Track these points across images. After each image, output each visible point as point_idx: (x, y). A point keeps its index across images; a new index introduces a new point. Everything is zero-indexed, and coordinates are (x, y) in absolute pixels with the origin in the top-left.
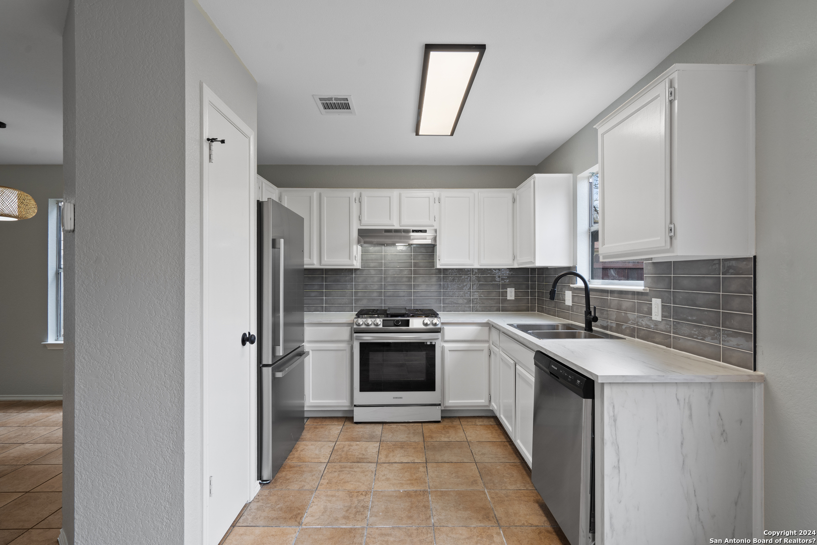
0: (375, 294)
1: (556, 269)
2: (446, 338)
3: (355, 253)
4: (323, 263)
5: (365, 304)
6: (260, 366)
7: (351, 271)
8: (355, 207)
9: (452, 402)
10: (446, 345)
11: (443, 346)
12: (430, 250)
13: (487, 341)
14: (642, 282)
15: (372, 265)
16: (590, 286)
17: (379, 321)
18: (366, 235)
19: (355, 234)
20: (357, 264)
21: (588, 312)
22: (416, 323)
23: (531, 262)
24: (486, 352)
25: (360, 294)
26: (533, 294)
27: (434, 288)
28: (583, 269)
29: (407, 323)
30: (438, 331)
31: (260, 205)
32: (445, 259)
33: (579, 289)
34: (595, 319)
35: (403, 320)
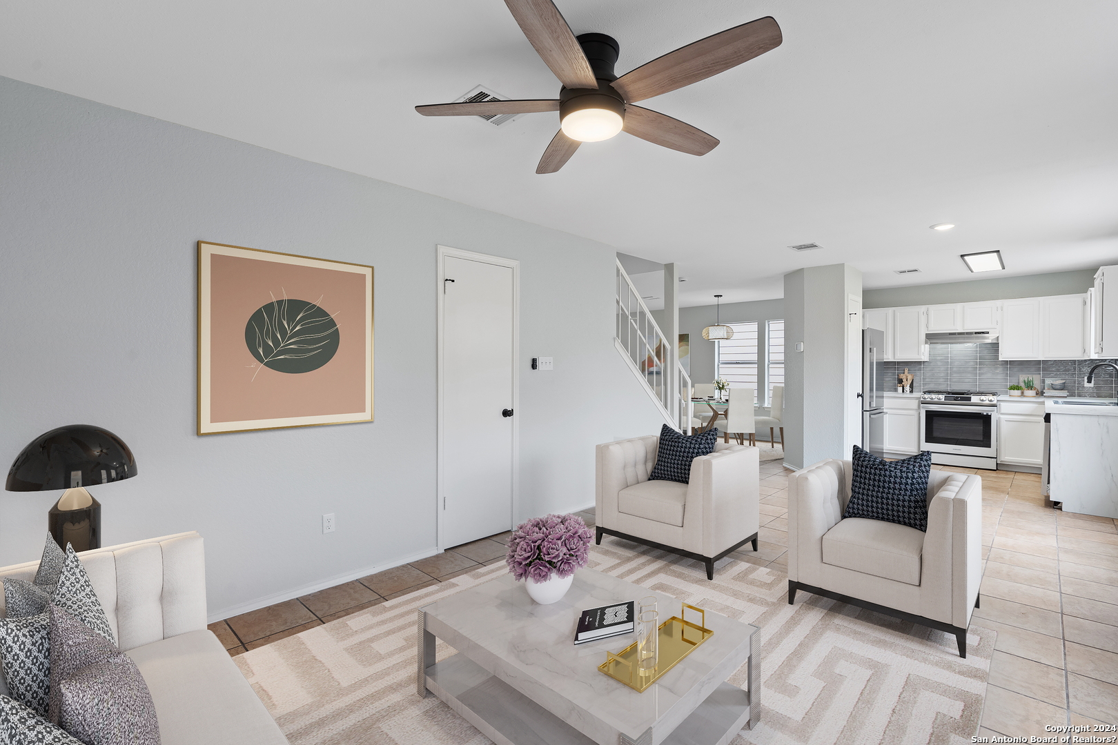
0: (942, 380)
2: (1001, 412)
3: (923, 351)
4: (896, 358)
5: (931, 387)
6: (863, 411)
7: (920, 363)
8: (923, 319)
9: (1006, 458)
11: (999, 418)
12: (995, 346)
13: (1042, 416)
15: (939, 358)
17: (942, 397)
18: (931, 338)
19: (923, 337)
20: (925, 358)
22: (975, 399)
25: (927, 380)
27: (1000, 377)
29: (969, 399)
30: (994, 406)
31: (863, 331)
32: (1005, 354)
35: (963, 397)
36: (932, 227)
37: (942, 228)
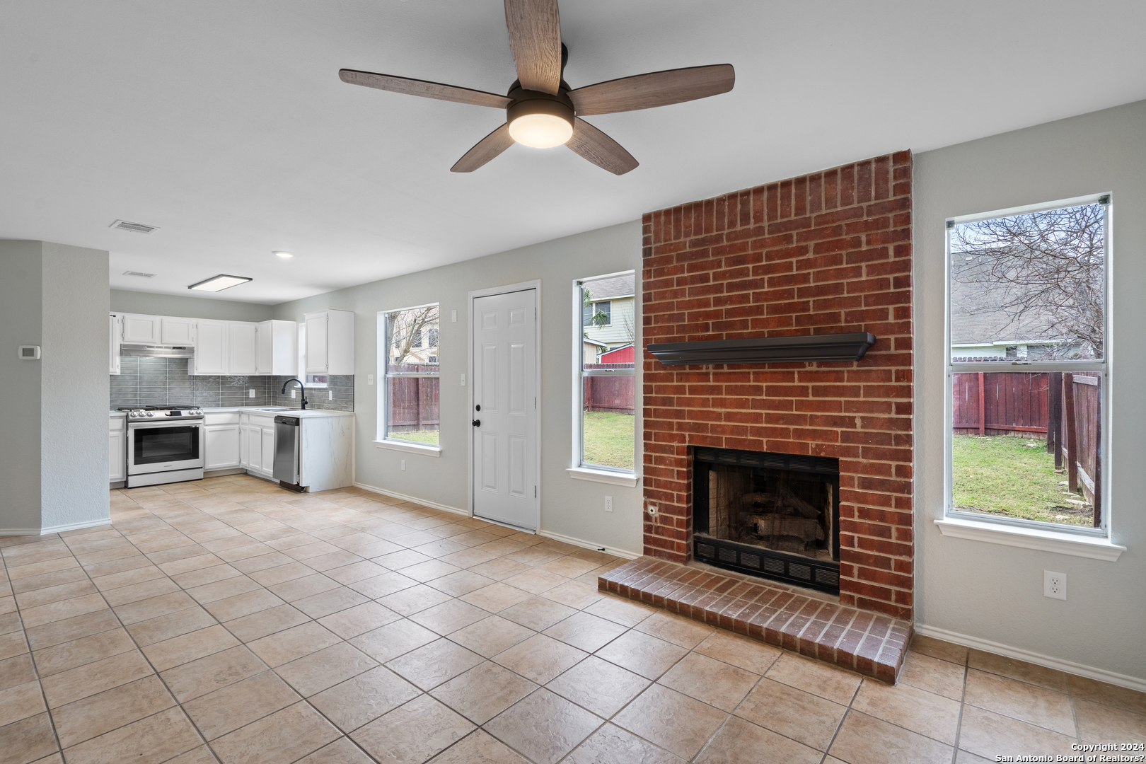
1: (286, 377)
2: (207, 423)
9: (211, 465)
10: (206, 428)
12: (184, 363)
13: (238, 424)
14: (326, 384)
15: (128, 372)
16: (304, 386)
18: (126, 350)
19: (118, 349)
20: (118, 371)
21: (303, 400)
22: (185, 413)
23: (270, 373)
24: (237, 431)
26: (269, 393)
27: (188, 391)
28: (301, 378)
29: (179, 414)
30: (201, 418)
32: (201, 367)
33: (298, 388)
34: (306, 403)
35: (175, 412)
36: (274, 252)
37: (284, 256)
